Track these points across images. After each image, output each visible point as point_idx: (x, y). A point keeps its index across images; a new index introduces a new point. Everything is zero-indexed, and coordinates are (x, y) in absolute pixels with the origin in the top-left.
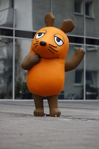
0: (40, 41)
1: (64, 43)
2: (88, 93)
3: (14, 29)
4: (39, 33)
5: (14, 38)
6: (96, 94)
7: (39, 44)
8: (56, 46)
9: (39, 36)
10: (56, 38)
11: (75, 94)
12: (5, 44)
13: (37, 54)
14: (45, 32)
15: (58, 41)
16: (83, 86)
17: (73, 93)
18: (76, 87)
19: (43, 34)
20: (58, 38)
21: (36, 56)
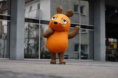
0: (54, 22)
1: (67, 23)
2: (81, 56)
3: (40, 19)
4: (53, 17)
5: (40, 24)
6: (86, 57)
7: (53, 23)
8: (63, 24)
9: (53, 19)
10: (63, 20)
11: (75, 57)
12: (35, 29)
13: (52, 29)
14: (57, 16)
15: (65, 22)
16: (79, 53)
17: (73, 57)
18: (75, 53)
19: (56, 18)
20: (64, 20)
21: (52, 30)
